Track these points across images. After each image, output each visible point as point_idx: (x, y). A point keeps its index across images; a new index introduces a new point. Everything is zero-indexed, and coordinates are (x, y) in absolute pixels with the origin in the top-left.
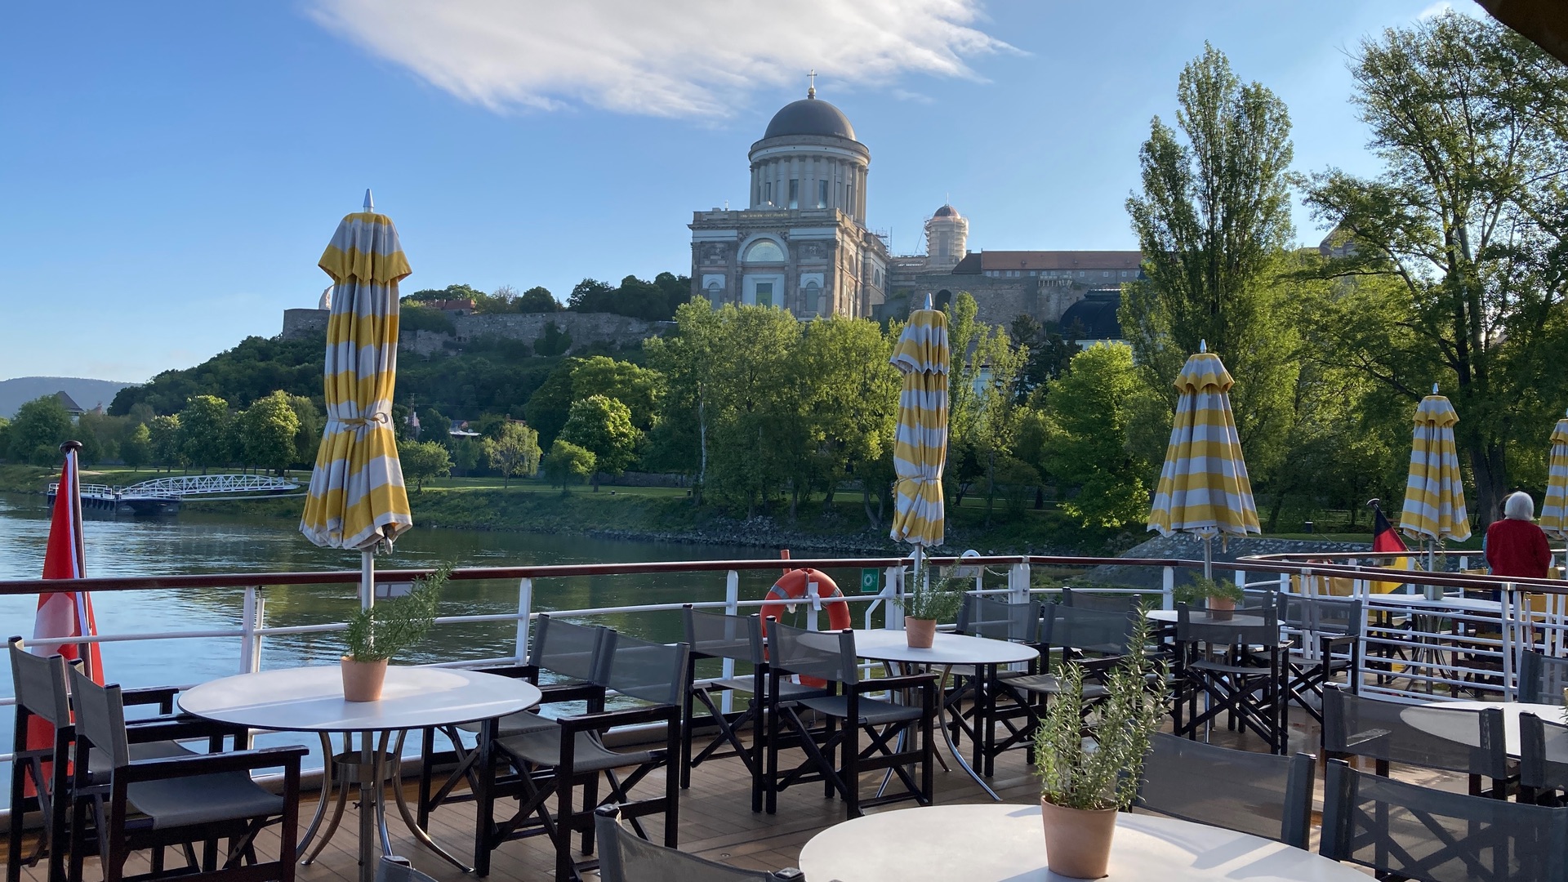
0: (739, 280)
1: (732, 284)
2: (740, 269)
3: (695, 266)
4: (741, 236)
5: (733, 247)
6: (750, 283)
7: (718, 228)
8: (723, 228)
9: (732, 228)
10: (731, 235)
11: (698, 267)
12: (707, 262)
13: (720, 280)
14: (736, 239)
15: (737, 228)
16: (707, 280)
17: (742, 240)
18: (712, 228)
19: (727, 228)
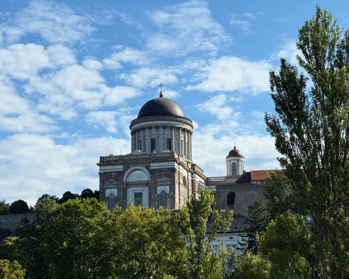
0: (125, 191)
1: (121, 194)
2: (125, 186)
3: (101, 186)
4: (125, 168)
5: (121, 174)
6: (131, 193)
7: (113, 165)
8: (115, 165)
9: (120, 164)
10: (120, 168)
11: (103, 186)
12: (108, 183)
13: (115, 192)
14: (122, 170)
15: (123, 164)
16: (108, 192)
17: (126, 170)
18: (110, 165)
19: (118, 164)
